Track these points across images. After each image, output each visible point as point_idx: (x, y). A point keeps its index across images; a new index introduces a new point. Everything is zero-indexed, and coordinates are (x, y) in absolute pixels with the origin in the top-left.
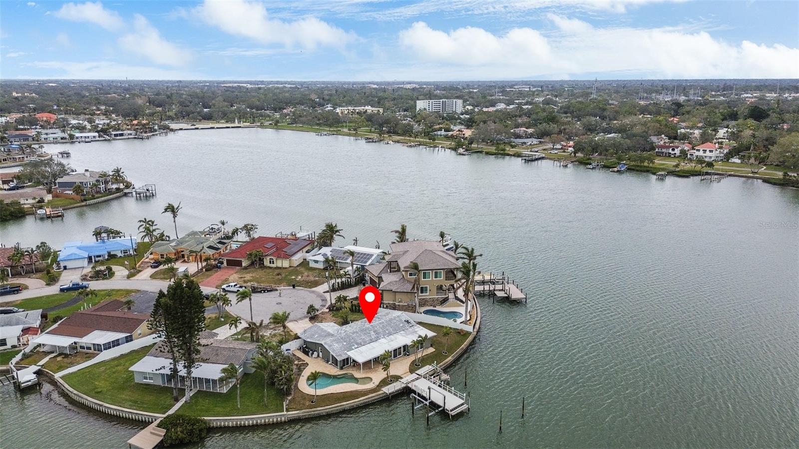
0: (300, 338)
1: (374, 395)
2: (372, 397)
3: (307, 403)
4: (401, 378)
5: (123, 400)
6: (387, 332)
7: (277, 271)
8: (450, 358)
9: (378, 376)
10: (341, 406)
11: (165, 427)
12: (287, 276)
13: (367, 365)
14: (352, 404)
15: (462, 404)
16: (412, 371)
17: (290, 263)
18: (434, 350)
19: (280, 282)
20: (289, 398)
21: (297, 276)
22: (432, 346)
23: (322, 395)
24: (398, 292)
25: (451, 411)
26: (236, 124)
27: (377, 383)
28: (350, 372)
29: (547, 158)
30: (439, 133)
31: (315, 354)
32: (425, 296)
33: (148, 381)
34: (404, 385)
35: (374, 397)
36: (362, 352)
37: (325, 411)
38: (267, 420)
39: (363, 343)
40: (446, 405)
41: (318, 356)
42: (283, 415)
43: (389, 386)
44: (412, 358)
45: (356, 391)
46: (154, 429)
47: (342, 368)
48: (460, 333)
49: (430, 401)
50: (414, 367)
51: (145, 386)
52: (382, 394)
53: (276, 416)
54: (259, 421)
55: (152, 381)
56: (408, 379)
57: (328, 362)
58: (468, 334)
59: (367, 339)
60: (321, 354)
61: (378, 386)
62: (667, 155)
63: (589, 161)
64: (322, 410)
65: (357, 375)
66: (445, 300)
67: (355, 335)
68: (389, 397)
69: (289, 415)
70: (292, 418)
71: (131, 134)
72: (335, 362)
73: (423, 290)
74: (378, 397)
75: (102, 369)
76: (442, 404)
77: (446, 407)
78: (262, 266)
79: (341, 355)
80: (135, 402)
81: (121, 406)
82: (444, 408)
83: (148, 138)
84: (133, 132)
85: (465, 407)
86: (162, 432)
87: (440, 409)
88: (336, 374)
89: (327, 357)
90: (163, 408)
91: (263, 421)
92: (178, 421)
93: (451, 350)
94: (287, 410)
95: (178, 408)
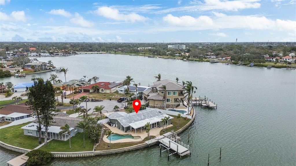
0: (108, 118)
1: (141, 144)
2: (140, 145)
3: (106, 147)
4: (156, 137)
5: (15, 142)
6: (150, 116)
7: (104, 94)
8: (181, 129)
9: (144, 135)
10: (123, 149)
11: (29, 155)
12: (108, 96)
13: (139, 130)
14: (129, 149)
15: (187, 151)
16: (161, 134)
17: (110, 91)
18: (173, 125)
19: (105, 98)
20: (97, 144)
21: (113, 96)
22: (171, 124)
23: (114, 144)
24: (156, 100)
25: (181, 154)
26: (101, 52)
27: (143, 139)
28: (130, 133)
29: (220, 62)
30: (176, 54)
31: (114, 125)
32: (168, 103)
33: (30, 134)
34: (156, 141)
35: (141, 145)
36: (136, 124)
37: (115, 151)
38: (84, 155)
39: (137, 120)
40: (178, 150)
41: (116, 126)
42: (92, 152)
43: (149, 140)
44: (161, 128)
45: (132, 142)
46: (23, 156)
47: (126, 132)
48: (185, 119)
49: (170, 148)
50: (162, 133)
51: (28, 137)
52: (145, 144)
53: (89, 152)
54: (79, 155)
55: (32, 134)
56: (159, 138)
57: (119, 128)
58: (190, 120)
59: (140, 119)
60: (117, 125)
61: (143, 140)
62: (270, 61)
63: (238, 63)
64: (113, 151)
65: (133, 135)
66: (178, 105)
67: (134, 116)
68: (148, 147)
69: (95, 152)
70: (97, 154)
71: (61, 55)
72: (123, 128)
73: (168, 100)
74: (143, 145)
75: (12, 129)
76: (176, 150)
77: (178, 152)
78: (98, 92)
79: (126, 125)
80: (20, 143)
81: (12, 145)
82: (177, 152)
83: (67, 56)
84: (62, 54)
85: (188, 152)
86: (27, 158)
87: (175, 153)
88: (123, 134)
89: (120, 127)
90: (33, 147)
91: (82, 155)
92: (37, 153)
93: (181, 126)
94: (95, 150)
95: (40, 147)
